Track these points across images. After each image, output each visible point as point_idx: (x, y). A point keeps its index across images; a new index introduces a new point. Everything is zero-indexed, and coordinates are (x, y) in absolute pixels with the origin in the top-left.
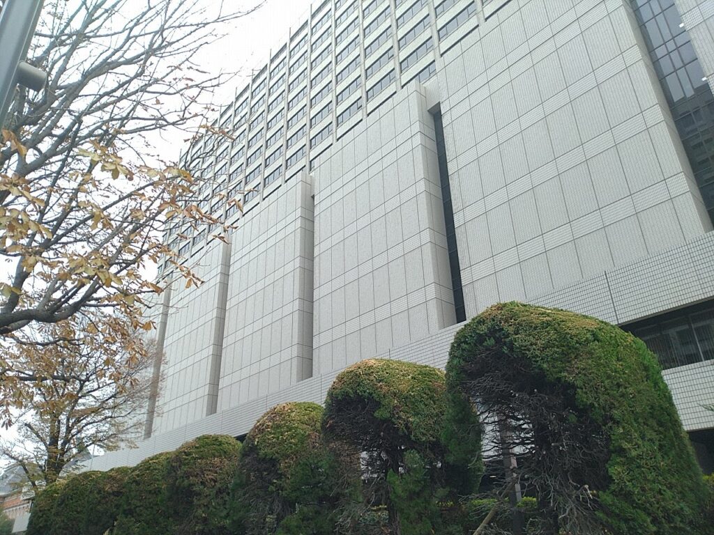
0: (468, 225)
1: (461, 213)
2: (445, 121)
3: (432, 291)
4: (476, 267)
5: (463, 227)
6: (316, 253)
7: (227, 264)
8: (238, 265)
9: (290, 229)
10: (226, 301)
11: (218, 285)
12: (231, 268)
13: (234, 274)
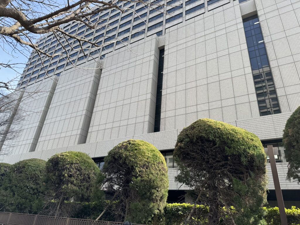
0: (167, 95)
1: (165, 90)
2: (166, 53)
3: (147, 118)
4: (168, 112)
5: (165, 96)
6: (98, 92)
7: (54, 89)
8: (59, 90)
9: (88, 80)
10: (50, 104)
11: (47, 97)
12: (55, 91)
13: (57, 93)
